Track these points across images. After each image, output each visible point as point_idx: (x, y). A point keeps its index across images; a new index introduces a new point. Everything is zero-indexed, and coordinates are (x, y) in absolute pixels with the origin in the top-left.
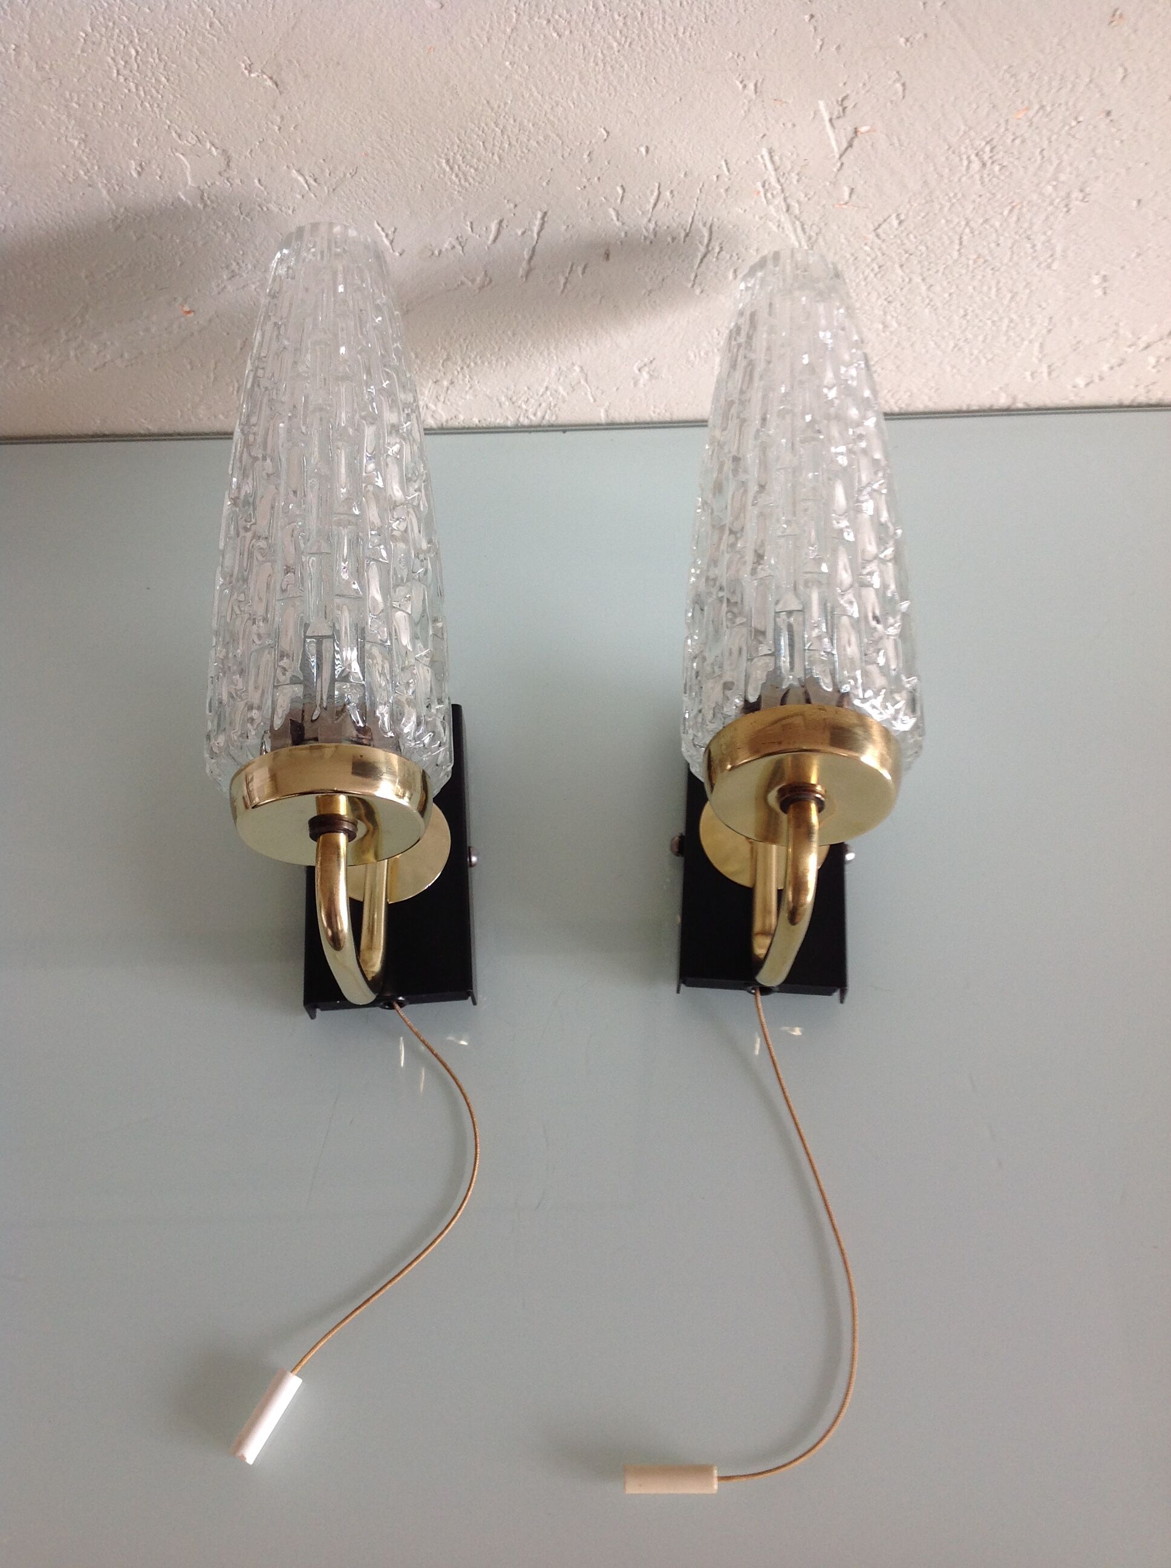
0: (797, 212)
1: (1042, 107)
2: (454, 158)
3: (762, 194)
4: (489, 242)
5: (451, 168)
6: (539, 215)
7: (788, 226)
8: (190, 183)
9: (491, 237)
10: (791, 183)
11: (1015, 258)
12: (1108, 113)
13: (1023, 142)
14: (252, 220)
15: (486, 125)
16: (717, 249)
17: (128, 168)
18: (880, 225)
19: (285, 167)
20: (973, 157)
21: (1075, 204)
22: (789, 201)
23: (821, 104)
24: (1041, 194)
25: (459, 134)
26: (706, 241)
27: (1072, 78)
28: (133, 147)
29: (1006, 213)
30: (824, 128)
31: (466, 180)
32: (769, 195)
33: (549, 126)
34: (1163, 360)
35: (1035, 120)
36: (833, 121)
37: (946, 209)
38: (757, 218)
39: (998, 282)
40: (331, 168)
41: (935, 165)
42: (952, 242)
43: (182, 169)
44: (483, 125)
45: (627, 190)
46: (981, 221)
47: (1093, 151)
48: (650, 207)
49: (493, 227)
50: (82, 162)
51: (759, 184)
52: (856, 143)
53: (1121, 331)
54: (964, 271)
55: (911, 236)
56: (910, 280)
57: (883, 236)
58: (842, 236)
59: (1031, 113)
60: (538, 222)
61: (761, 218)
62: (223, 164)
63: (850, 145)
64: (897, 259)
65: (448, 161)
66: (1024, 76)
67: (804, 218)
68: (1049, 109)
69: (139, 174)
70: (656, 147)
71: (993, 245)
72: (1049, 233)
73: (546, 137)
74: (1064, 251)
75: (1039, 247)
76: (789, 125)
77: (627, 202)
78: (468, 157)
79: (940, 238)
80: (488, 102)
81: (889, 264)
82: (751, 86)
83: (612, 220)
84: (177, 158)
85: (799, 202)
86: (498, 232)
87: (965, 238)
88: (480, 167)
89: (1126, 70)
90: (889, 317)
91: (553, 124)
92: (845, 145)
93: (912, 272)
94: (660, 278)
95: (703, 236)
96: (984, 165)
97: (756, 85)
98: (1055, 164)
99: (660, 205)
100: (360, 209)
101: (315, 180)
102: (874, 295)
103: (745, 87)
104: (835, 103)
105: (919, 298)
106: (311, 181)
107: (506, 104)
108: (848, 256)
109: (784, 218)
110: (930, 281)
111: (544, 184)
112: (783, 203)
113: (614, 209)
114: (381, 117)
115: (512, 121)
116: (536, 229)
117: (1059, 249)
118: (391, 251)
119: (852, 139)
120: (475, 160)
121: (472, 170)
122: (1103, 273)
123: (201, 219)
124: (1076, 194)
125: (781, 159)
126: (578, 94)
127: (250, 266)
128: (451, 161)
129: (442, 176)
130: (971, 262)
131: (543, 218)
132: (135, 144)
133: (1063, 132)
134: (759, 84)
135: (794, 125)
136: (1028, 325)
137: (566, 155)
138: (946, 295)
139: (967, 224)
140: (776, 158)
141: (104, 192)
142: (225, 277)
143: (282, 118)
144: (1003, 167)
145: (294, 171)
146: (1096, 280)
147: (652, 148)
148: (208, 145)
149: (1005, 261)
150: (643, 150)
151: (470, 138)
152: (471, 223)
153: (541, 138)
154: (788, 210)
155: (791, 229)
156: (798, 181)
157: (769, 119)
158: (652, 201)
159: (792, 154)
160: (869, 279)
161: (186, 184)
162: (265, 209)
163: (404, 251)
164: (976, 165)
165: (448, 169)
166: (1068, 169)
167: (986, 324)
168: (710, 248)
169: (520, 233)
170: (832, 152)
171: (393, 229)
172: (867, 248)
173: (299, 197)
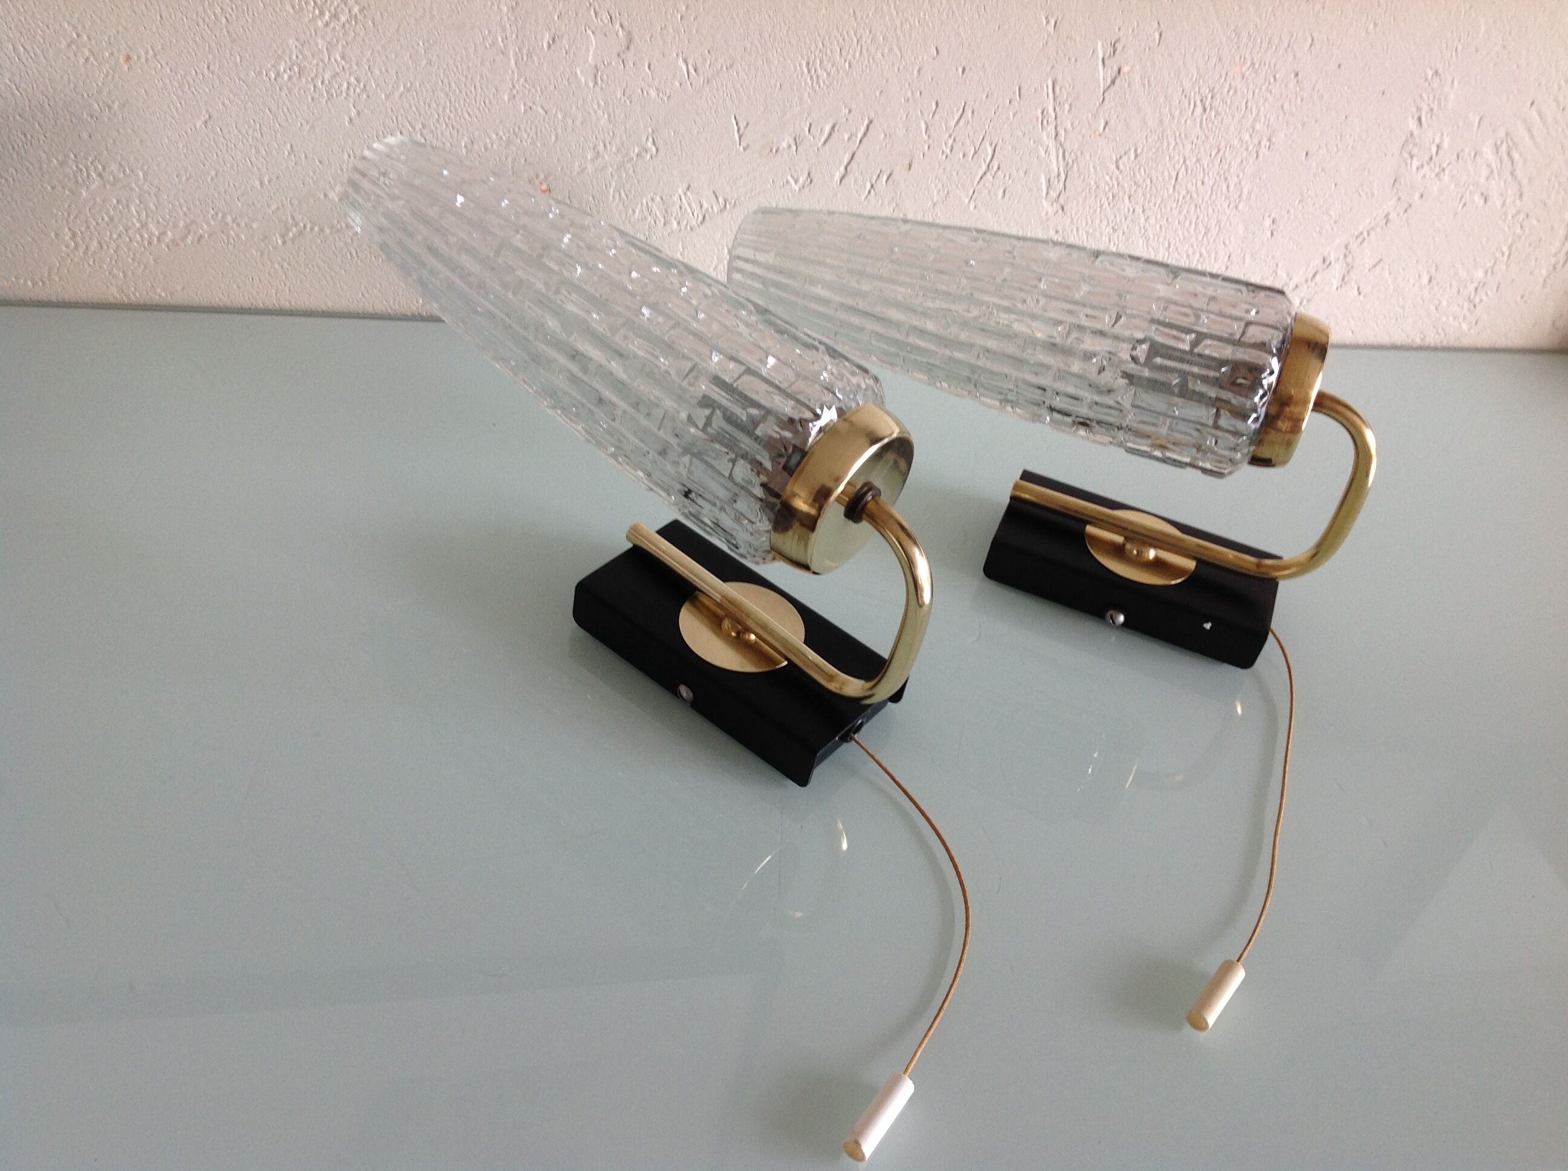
0: (1063, 139)
1: (1253, 64)
2: (814, 61)
3: (1040, 120)
4: (820, 144)
5: (809, 71)
6: (866, 122)
7: (1053, 151)
8: (590, 60)
9: (823, 140)
10: (1064, 111)
11: (1214, 197)
12: (1297, 75)
13: (1236, 92)
14: (631, 102)
15: (847, 33)
16: (995, 168)
17: (542, 39)
18: (1121, 157)
19: (675, 55)
20: (1198, 102)
21: (1263, 151)
22: (1058, 128)
23: (1100, 44)
24: (1241, 140)
25: (824, 39)
26: (988, 161)
27: (1277, 41)
28: (554, 21)
29: (1213, 154)
30: (1097, 65)
31: (818, 82)
32: (1045, 122)
33: (895, 40)
34: (1305, 302)
35: (1247, 74)
36: (1105, 60)
37: (1171, 148)
38: (1032, 142)
39: (1197, 218)
40: (713, 59)
41: (1170, 106)
42: (1170, 177)
43: (588, 47)
44: (845, 32)
45: (940, 105)
46: (1194, 160)
47: (1282, 106)
48: (953, 123)
49: (827, 129)
50: (504, 29)
51: (1040, 111)
52: (1117, 82)
53: (1279, 272)
54: (1174, 206)
55: (1142, 170)
56: (1134, 211)
57: (1121, 167)
58: (1092, 165)
59: (1244, 69)
60: (863, 129)
61: (1034, 142)
62: (624, 43)
63: (1113, 82)
64: (1127, 190)
65: (808, 64)
66: (1244, 36)
67: (1067, 145)
68: (1257, 66)
69: (549, 47)
70: (971, 69)
71: (1199, 183)
72: (1241, 175)
73: (890, 50)
74: (1249, 193)
75: (1232, 188)
76: (1073, 60)
77: (937, 117)
78: (825, 62)
79: (1163, 173)
80: (854, 13)
81: (1121, 194)
82: (1053, 23)
83: (921, 132)
84: (588, 36)
85: (1065, 131)
86: (830, 135)
87: (1180, 175)
88: (832, 72)
89: (1313, 40)
90: (1112, 244)
91: (898, 38)
92: (1109, 81)
93: (1137, 203)
94: (946, 191)
95: (987, 155)
96: (1205, 110)
97: (1056, 23)
98: (1254, 116)
99: (962, 122)
100: (724, 100)
101: (695, 70)
102: (1105, 223)
103: (1048, 22)
104: (1109, 45)
105: (1137, 228)
106: (692, 71)
107: (867, 16)
108: (1092, 183)
109: (1052, 144)
110: (1148, 213)
111: (878, 93)
112: (1053, 129)
113: (926, 123)
114: (767, 16)
115: (868, 32)
116: (860, 135)
117: (1245, 191)
118: (738, 145)
119: (1115, 78)
120: (830, 65)
121: (825, 74)
122: (1273, 215)
123: (587, 96)
124: (1265, 142)
125: (1061, 89)
126: (925, 15)
127: (614, 149)
128: (811, 64)
129: (800, 77)
130: (1181, 198)
131: (868, 127)
132: (556, 18)
133: (1264, 88)
134: (1058, 22)
135: (1076, 61)
136: (1213, 260)
137: (901, 68)
138: (1158, 227)
139: (1184, 162)
140: (1057, 89)
141: (513, 61)
142: (589, 157)
143: (687, 8)
144: (1217, 114)
145: (681, 59)
146: (1268, 222)
147: (967, 69)
148: (618, 26)
149: (1205, 199)
150: (960, 70)
151: (831, 44)
152: (810, 125)
153: (886, 51)
154: (1056, 135)
155: (1054, 154)
156: (1069, 112)
157: (1060, 52)
158: (956, 119)
159: (1070, 86)
160: (1104, 207)
161: (586, 61)
162: (645, 93)
163: (748, 146)
164: (1199, 109)
165: (806, 71)
166: (1263, 120)
167: (1182, 257)
168: (990, 167)
169: (846, 137)
170: (1099, 86)
171: (745, 124)
172: (1107, 178)
173: (677, 84)
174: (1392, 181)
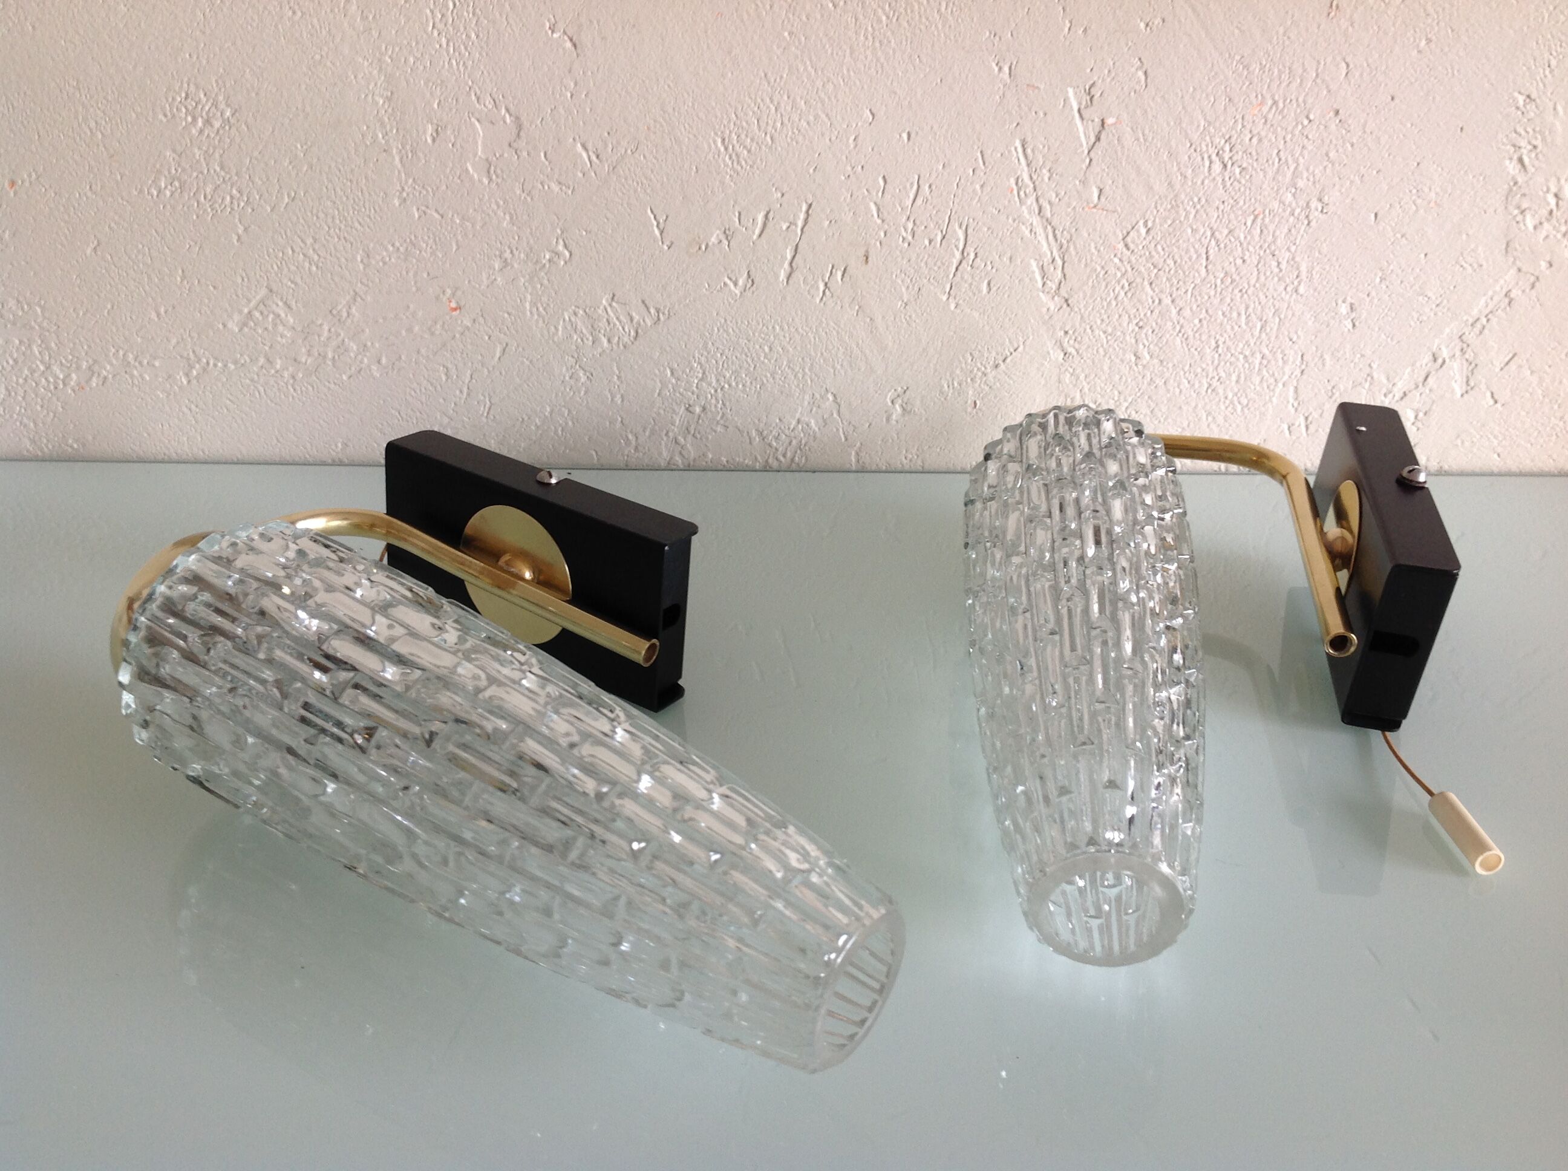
0: (1049, 215)
1: (1275, 103)
2: (730, 136)
3: (1015, 192)
4: (755, 237)
5: (726, 149)
6: (804, 208)
7: (1039, 230)
8: (480, 153)
9: (757, 232)
10: (1043, 180)
11: (1262, 278)
12: (1337, 113)
13: (1260, 140)
14: (532, 199)
15: (762, 100)
16: (972, 256)
17: (425, 132)
18: (1128, 233)
19: (571, 140)
20: (1214, 157)
21: (1315, 214)
22: (1041, 201)
23: (1071, 91)
24: (1282, 202)
25: (736, 108)
26: (961, 247)
27: (1300, 71)
28: (433, 109)
29: (1249, 223)
30: (1072, 122)
31: (738, 162)
32: (1022, 193)
33: (819, 105)
34: (1421, 415)
35: (1270, 116)
36: (1082, 111)
37: (1192, 216)
38: (1010, 220)
39: (1247, 308)
40: (614, 142)
41: (1178, 164)
42: (1199, 256)
43: (474, 138)
44: (759, 100)
45: (888, 181)
46: (1226, 232)
47: (1327, 155)
48: (909, 202)
49: (760, 218)
50: (383, 125)
51: (1012, 181)
52: (1103, 137)
53: (1375, 375)
54: (1212, 293)
55: (1159, 248)
56: (1160, 300)
57: (1132, 246)
58: (1093, 245)
59: (1265, 109)
60: (802, 216)
61: (1014, 221)
62: (514, 131)
63: (1098, 139)
64: (1146, 276)
65: (723, 140)
66: (1255, 67)
67: (1055, 222)
68: (1281, 105)
69: (434, 140)
70: (917, 133)
71: (1239, 262)
72: (1293, 248)
73: (816, 117)
74: (1310, 271)
75: (1283, 266)
76: (1042, 115)
77: (887, 196)
78: (743, 136)
79: (1187, 251)
80: (766, 75)
81: (1139, 280)
82: (1006, 69)
83: (872, 216)
84: (472, 125)
85: (1050, 203)
86: (765, 225)
87: (1211, 252)
88: (753, 148)
89: (1348, 65)
90: (1141, 346)
91: (823, 102)
92: (1093, 139)
93: (1161, 292)
94: (916, 289)
95: (958, 240)
96: (1225, 166)
97: (1010, 68)
98: (1292, 168)
99: (919, 201)
100: (635, 191)
101: (598, 157)
102: (1125, 318)
103: (1000, 69)
104: (1083, 91)
105: (1169, 324)
106: (594, 158)
107: (781, 77)
108: (1099, 269)
109: (1036, 220)
110: (1180, 303)
111: (811, 171)
112: (1035, 204)
113: (875, 203)
114: (666, 87)
115: (785, 97)
116: (800, 223)
117: (1303, 268)
118: (660, 243)
119: (1100, 132)
120: (749, 140)
121: (745, 152)
122: (1349, 300)
123: (484, 195)
124: (1314, 204)
125: (1033, 151)
126: (848, 70)
127: (522, 255)
128: (727, 140)
129: (716, 156)
130: (1219, 282)
131: (807, 212)
132: (436, 106)
133: (1297, 132)
134: (1013, 67)
135: (1045, 114)
136: (1280, 362)
137: (833, 138)
138: (1196, 321)
139: (1213, 234)
140: (1029, 151)
141: (397, 159)
142: (497, 267)
143: (576, 84)
144: (1243, 169)
145: (579, 145)
146: (1344, 309)
147: (913, 135)
148: (503, 111)
149: (1253, 282)
150: (905, 136)
151: (746, 114)
152: (740, 214)
153: (811, 118)
154: (1040, 211)
155: (1043, 235)
156: (1049, 179)
157: (1023, 105)
158: (912, 196)
159: (1044, 147)
160: (1120, 298)
161: (475, 155)
162: (546, 187)
163: (672, 243)
164: (1217, 167)
165: (722, 149)
166: (1305, 175)
167: (1238, 359)
168: (965, 254)
169: (784, 228)
170: (1081, 145)
171: (665, 218)
172: (1116, 260)
173: (580, 175)
174: (1504, 246)
